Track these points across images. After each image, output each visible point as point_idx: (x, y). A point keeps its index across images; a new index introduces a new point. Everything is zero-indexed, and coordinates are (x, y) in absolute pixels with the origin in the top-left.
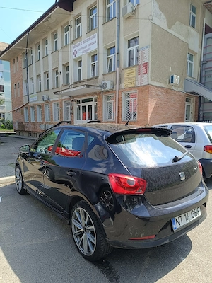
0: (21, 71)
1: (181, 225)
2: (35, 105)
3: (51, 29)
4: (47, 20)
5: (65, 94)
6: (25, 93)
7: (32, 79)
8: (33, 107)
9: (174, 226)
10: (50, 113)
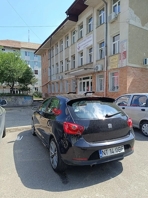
0: (47, 61)
1: (106, 155)
3: (65, 34)
4: (62, 28)
5: (72, 74)
6: (49, 75)
7: (53, 66)
8: (53, 83)
9: (100, 155)
10: (63, 87)
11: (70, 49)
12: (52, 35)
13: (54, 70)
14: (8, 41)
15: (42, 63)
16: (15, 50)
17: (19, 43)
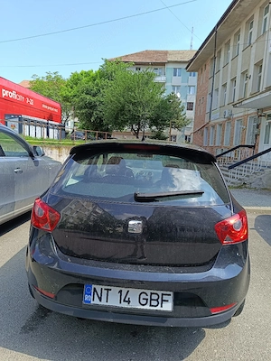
0: (207, 81)
2: (216, 124)
3: (247, 16)
4: (237, 7)
5: (248, 106)
6: (208, 110)
7: (217, 90)
8: (213, 127)
9: (86, 297)
10: (232, 133)
11: (253, 50)
12: (218, 25)
13: (217, 98)
14: (147, 53)
15: (199, 87)
16: (156, 67)
17: (166, 53)
